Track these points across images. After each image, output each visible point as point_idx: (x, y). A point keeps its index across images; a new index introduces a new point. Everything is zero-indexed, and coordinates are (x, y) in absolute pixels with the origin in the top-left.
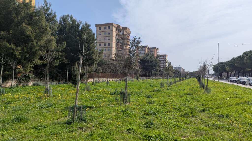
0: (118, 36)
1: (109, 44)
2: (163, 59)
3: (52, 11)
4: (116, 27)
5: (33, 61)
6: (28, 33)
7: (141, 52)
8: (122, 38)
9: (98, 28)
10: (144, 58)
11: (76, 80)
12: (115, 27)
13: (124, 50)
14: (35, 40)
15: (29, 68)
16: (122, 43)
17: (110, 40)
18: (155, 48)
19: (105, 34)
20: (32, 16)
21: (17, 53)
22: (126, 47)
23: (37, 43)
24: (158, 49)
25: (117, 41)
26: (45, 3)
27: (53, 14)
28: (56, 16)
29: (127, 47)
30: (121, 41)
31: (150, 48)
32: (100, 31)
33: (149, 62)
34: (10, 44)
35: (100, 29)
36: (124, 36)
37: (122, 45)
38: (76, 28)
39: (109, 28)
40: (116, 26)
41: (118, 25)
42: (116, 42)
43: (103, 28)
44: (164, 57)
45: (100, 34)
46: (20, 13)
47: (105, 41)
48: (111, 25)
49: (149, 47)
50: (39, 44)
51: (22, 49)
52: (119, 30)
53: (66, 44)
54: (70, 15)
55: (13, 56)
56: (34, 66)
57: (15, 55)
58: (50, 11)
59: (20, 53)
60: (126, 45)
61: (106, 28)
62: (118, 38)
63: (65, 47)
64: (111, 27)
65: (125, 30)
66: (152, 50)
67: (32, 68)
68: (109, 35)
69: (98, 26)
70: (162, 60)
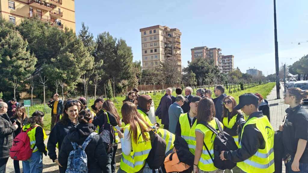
0: (165, 39)
1: (156, 51)
2: (229, 60)
3: (89, 33)
4: (163, 30)
5: (77, 80)
6: (71, 59)
7: (197, 55)
8: (171, 42)
9: (143, 32)
10: (194, 64)
11: (110, 94)
12: (161, 30)
13: (174, 55)
14: (77, 64)
15: (73, 86)
16: (171, 48)
17: (156, 45)
18: (215, 49)
19: (151, 39)
20: (73, 45)
21: (64, 76)
22: (176, 51)
23: (78, 66)
24: (219, 49)
25: (166, 46)
26: (83, 27)
27: (90, 36)
28: (93, 37)
29: (178, 51)
30: (170, 46)
31: (209, 49)
32: (145, 35)
33: (200, 68)
34: (59, 69)
35: (145, 33)
36: (174, 39)
37: (171, 50)
38: (111, 45)
39: (155, 31)
40: (163, 28)
41: (165, 26)
42: (164, 47)
43: (148, 32)
44: (230, 59)
45: (145, 39)
46: (64, 42)
47: (151, 47)
48: (157, 28)
49: (207, 48)
50: (80, 66)
51: (68, 72)
52: (166, 33)
53: (103, 62)
54: (107, 32)
55: (62, 78)
56: (77, 84)
57: (63, 77)
58: (88, 33)
59: (66, 75)
60: (176, 49)
61: (151, 32)
62: (166, 41)
63: (102, 65)
64: (157, 30)
65: (175, 32)
66: (211, 51)
67: (76, 86)
68: (155, 40)
69: (142, 31)
70: (227, 63)
